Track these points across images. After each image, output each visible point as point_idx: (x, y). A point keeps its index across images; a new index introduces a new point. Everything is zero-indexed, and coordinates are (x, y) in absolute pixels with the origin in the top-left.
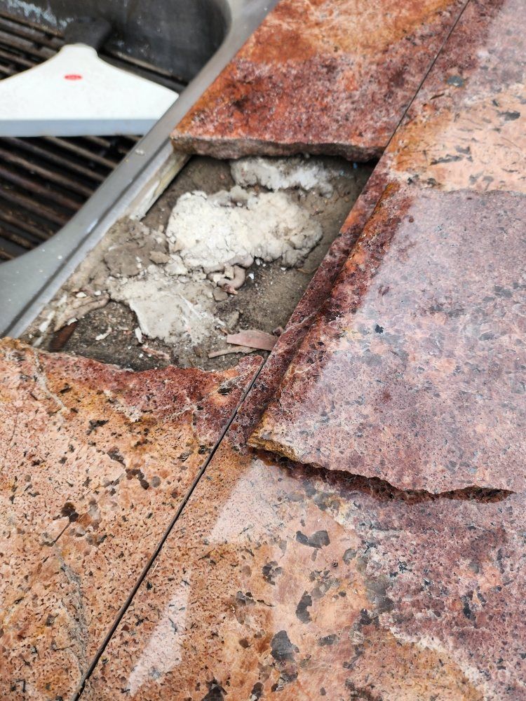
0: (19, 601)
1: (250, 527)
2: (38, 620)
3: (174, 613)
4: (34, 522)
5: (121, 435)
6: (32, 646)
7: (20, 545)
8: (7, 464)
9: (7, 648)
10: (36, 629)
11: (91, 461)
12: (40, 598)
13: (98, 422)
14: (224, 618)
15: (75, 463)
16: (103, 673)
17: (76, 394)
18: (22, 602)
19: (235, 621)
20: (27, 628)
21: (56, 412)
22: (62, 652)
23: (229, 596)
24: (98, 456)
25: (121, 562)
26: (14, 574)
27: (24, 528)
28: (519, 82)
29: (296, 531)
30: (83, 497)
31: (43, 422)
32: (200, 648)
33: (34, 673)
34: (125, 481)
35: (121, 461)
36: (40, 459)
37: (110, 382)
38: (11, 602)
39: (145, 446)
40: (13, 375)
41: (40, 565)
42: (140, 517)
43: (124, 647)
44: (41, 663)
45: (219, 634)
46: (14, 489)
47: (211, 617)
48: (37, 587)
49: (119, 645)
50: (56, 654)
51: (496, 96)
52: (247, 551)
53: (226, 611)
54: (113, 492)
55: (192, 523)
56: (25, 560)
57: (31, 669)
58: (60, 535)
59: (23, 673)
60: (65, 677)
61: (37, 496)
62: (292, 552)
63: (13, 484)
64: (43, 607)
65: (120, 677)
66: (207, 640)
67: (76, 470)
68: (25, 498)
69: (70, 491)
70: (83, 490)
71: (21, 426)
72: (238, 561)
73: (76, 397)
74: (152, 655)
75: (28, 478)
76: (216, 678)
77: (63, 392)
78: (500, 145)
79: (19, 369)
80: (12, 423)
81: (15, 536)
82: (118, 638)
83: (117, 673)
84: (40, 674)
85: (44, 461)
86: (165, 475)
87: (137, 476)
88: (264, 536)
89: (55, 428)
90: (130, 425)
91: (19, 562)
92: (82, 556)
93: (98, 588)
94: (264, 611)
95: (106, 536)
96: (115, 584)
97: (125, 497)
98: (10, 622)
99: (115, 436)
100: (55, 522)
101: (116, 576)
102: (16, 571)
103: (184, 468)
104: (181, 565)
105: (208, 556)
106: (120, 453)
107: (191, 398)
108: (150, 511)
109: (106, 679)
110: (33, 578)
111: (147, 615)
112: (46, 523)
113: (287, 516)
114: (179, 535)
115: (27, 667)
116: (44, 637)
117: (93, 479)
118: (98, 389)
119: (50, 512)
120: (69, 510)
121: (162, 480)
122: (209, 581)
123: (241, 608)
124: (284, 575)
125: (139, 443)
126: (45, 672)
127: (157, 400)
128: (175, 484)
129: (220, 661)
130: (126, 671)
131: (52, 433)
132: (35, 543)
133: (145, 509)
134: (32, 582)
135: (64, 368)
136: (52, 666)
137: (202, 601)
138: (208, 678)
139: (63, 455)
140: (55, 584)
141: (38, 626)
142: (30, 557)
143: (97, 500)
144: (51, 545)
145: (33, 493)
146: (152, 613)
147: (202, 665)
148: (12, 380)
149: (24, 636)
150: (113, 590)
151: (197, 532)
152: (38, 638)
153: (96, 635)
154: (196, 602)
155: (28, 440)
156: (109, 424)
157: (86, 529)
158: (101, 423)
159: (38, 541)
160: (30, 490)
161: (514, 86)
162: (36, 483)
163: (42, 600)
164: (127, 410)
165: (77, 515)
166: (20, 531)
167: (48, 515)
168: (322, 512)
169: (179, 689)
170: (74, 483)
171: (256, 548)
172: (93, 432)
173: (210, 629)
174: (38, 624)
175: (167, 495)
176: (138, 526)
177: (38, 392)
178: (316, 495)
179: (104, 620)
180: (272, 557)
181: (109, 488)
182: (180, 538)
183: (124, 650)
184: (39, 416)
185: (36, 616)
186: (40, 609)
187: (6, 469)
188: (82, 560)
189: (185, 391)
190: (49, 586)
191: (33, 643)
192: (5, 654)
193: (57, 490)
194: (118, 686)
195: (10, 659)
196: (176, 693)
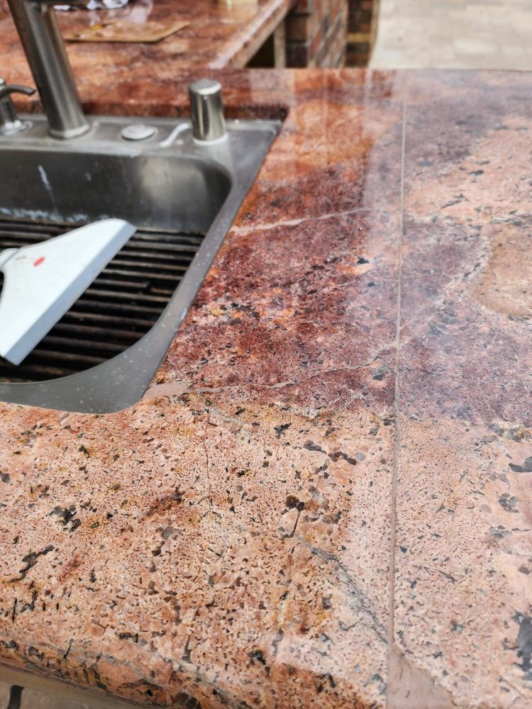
0: (285, 596)
1: (466, 473)
2: (313, 607)
3: (442, 565)
4: (264, 522)
5: (308, 431)
6: (320, 635)
7: (261, 546)
8: (213, 483)
9: (294, 646)
10: (316, 617)
11: (292, 457)
12: (305, 586)
13: (282, 426)
14: (491, 554)
15: (278, 463)
16: (405, 646)
17: (251, 412)
18: (288, 596)
19: (503, 554)
20: (306, 619)
21: (239, 430)
22: (354, 629)
23: (483, 535)
24: (296, 452)
25: (367, 529)
26: (266, 573)
27: (256, 530)
28: (469, 155)
29: (507, 464)
30: (301, 488)
31: (231, 440)
32: (486, 588)
33: (336, 662)
34: (332, 463)
35: (319, 450)
36: (244, 470)
37: (276, 395)
38: (277, 600)
39: (334, 433)
40: (185, 413)
41: (290, 557)
42: (363, 488)
43: (411, 613)
44: (338, 648)
45: (495, 570)
46: (230, 501)
47: (479, 557)
48: (297, 577)
49: (405, 612)
50: (348, 633)
51: (460, 165)
52: (475, 492)
53: (489, 547)
54: (326, 476)
55: (411, 485)
56: (272, 557)
57: (331, 658)
58: (296, 525)
59: (324, 667)
60: (370, 652)
61: (256, 500)
62: (516, 481)
63: (227, 497)
64: (312, 594)
65: (425, 643)
66: (487, 579)
67: (282, 468)
68: (245, 504)
69: (285, 487)
70: (298, 482)
71: (212, 449)
72: (473, 504)
73: (251, 414)
74: (444, 611)
75: (241, 488)
76: (518, 611)
77: (237, 414)
78: (483, 189)
79: (188, 408)
80: (202, 449)
81: (251, 540)
82: (401, 606)
83: (418, 640)
84: (342, 659)
85: (248, 470)
86: (366, 449)
87: (341, 457)
88: (482, 476)
89: (245, 442)
90: (312, 421)
91: (267, 561)
92: (327, 536)
93: (358, 558)
94: (523, 537)
95: (340, 513)
96: (372, 550)
97: (340, 476)
98: (285, 619)
99: (303, 433)
100: (285, 516)
101: (369, 542)
102: (268, 570)
103: (379, 440)
104: (423, 522)
105: (442, 507)
106: (316, 443)
107: (354, 389)
108: (370, 480)
109: (412, 650)
110: (288, 570)
111: (416, 576)
112: (277, 519)
113: (492, 456)
114: (406, 498)
115: (326, 658)
116: (328, 621)
117: (303, 471)
118: (269, 403)
119: (275, 509)
120: (292, 502)
121: (366, 454)
122: (458, 528)
123: (501, 542)
124: (521, 501)
125: (328, 433)
126: (348, 656)
127: (325, 397)
128: (378, 454)
129: (512, 594)
130: (427, 635)
131: (244, 447)
132: (275, 539)
133: (364, 480)
134: (289, 574)
135: (229, 397)
136: (351, 647)
137: (462, 547)
138: (511, 613)
139: (263, 460)
140: (313, 569)
141: (316, 612)
142: (276, 553)
143: (315, 486)
144: (292, 536)
145: (250, 498)
146: (421, 572)
147: (499, 603)
148: (186, 418)
149: (307, 627)
150: (373, 555)
151: (421, 491)
152: (323, 624)
153: (380, 601)
154: (456, 549)
155: (224, 458)
156: (293, 425)
157: (319, 513)
158: (286, 427)
159: (276, 537)
160: (246, 497)
161: (468, 158)
162: (250, 490)
163: (308, 587)
164: (304, 411)
165: (302, 504)
166: (253, 534)
167: (275, 512)
168: (519, 444)
169: (490, 634)
170: (286, 479)
171: (482, 488)
172: (282, 435)
173: (485, 569)
174: (316, 611)
175: (377, 464)
176: (366, 496)
177: (214, 420)
178: (505, 433)
179: (380, 585)
180: (501, 490)
181: (321, 473)
182: (408, 501)
183: (414, 616)
184: (224, 437)
185: (310, 604)
186: (311, 596)
187: (214, 486)
188: (329, 539)
189: (345, 386)
190: (308, 572)
191: (320, 631)
192: (295, 653)
193: (273, 489)
194: (428, 653)
195: (302, 657)
196: (489, 639)
